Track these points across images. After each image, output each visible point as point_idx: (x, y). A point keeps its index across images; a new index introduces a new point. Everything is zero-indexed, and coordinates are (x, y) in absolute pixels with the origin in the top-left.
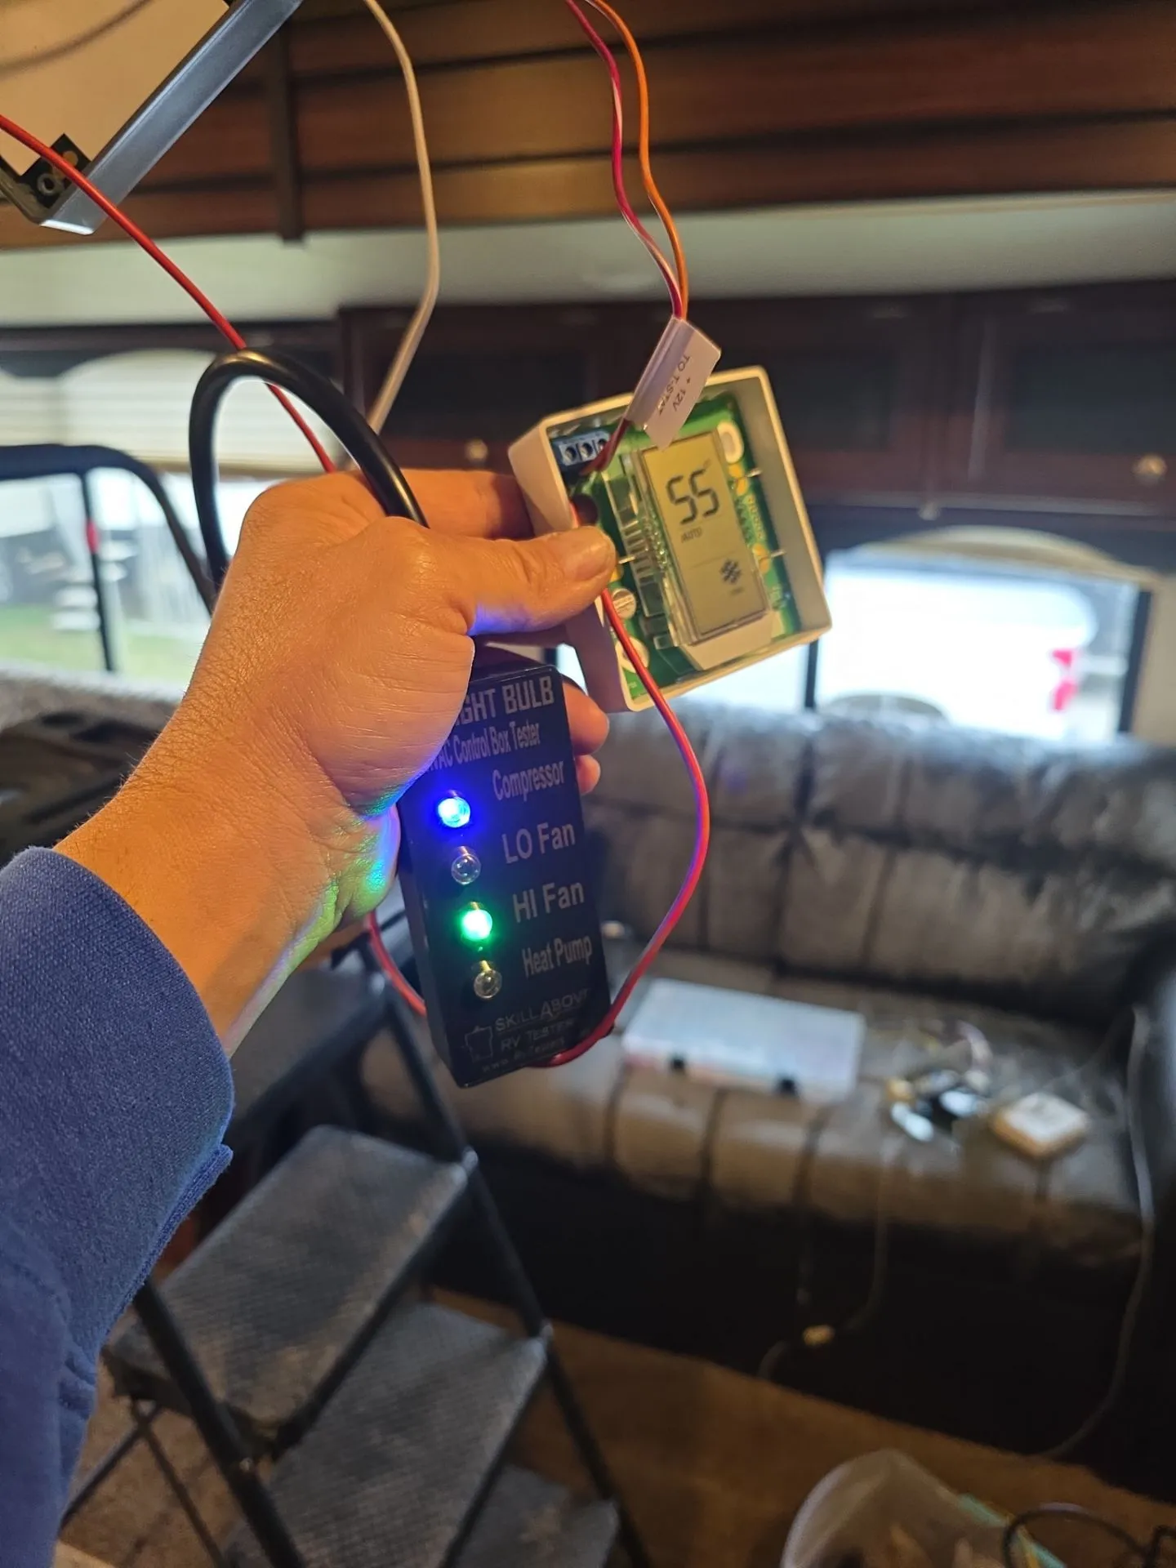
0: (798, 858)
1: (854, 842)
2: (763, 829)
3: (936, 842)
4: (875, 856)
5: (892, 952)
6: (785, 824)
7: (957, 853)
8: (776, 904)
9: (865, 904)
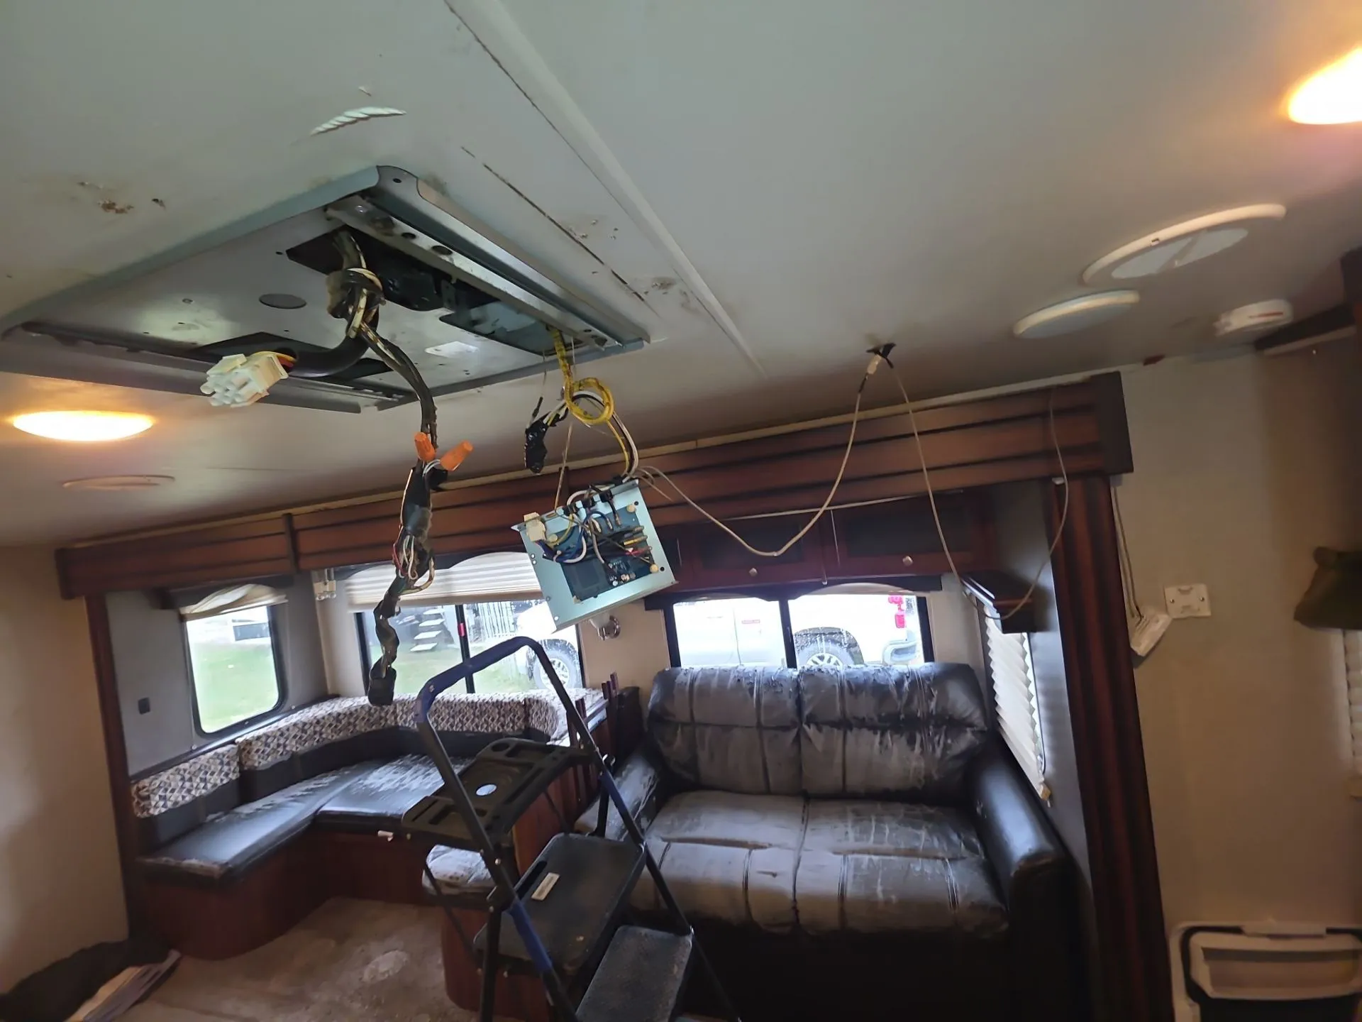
0: (803, 741)
1: (826, 729)
2: (786, 729)
3: (862, 723)
4: (837, 733)
5: (855, 780)
6: (794, 724)
7: (874, 729)
8: (798, 764)
9: (838, 759)
